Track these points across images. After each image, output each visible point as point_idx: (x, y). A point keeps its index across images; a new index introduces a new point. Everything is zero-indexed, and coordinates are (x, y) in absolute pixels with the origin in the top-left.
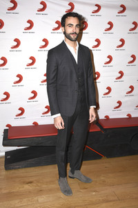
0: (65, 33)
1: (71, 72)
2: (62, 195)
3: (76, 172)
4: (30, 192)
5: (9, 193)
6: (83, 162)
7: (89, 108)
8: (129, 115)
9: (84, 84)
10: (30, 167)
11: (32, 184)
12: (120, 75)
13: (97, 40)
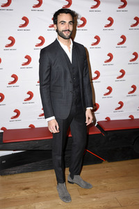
0: (57, 31)
2: (60, 201)
3: (75, 176)
4: (26, 198)
5: (5, 200)
7: (86, 110)
8: (131, 116)
9: (79, 85)
10: (27, 172)
11: (29, 190)
12: (121, 74)
13: (97, 38)
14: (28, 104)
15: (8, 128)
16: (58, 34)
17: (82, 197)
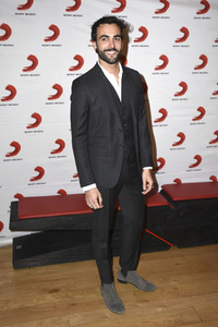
1: (112, 116)
3: (129, 273)
4: (55, 307)
5: (21, 309)
6: (142, 255)
8: (213, 178)
11: (59, 293)
12: (199, 113)
13: (163, 58)
14: (57, 159)
15: (26, 194)
17: (139, 305)
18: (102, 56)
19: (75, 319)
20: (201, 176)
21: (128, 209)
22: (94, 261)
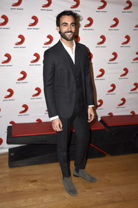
0: (60, 33)
1: (69, 73)
2: (67, 195)
4: (34, 191)
5: (14, 192)
6: (88, 160)
7: (88, 108)
8: (133, 112)
9: (82, 84)
10: (34, 165)
11: (37, 183)
12: (125, 72)
13: (103, 37)
14: (36, 100)
15: (17, 122)
16: (61, 36)
17: (87, 190)
18: (63, 36)
19: (47, 199)
20: (125, 111)
21: (79, 132)
22: (58, 163)
